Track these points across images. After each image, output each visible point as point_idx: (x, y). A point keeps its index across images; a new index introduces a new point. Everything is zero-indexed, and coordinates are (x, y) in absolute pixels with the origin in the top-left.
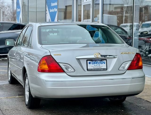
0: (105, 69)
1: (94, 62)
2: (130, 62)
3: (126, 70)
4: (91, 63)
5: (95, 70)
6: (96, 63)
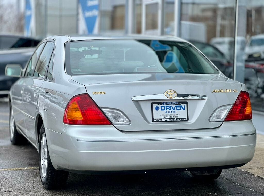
0: (185, 118)
2: (230, 107)
3: (223, 120)
4: (159, 108)
5: (167, 121)
6: (168, 108)
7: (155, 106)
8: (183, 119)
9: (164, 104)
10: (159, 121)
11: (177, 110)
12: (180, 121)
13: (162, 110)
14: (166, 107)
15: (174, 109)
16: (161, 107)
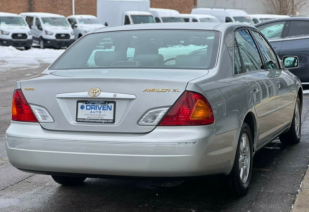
0: (110, 120)
1: (91, 105)
3: (155, 125)
4: (84, 107)
5: (90, 122)
6: (94, 107)
7: (80, 104)
8: (108, 120)
9: (89, 103)
10: (82, 122)
11: (103, 110)
12: (105, 123)
13: (87, 109)
14: (92, 106)
15: (100, 109)
16: (87, 106)
